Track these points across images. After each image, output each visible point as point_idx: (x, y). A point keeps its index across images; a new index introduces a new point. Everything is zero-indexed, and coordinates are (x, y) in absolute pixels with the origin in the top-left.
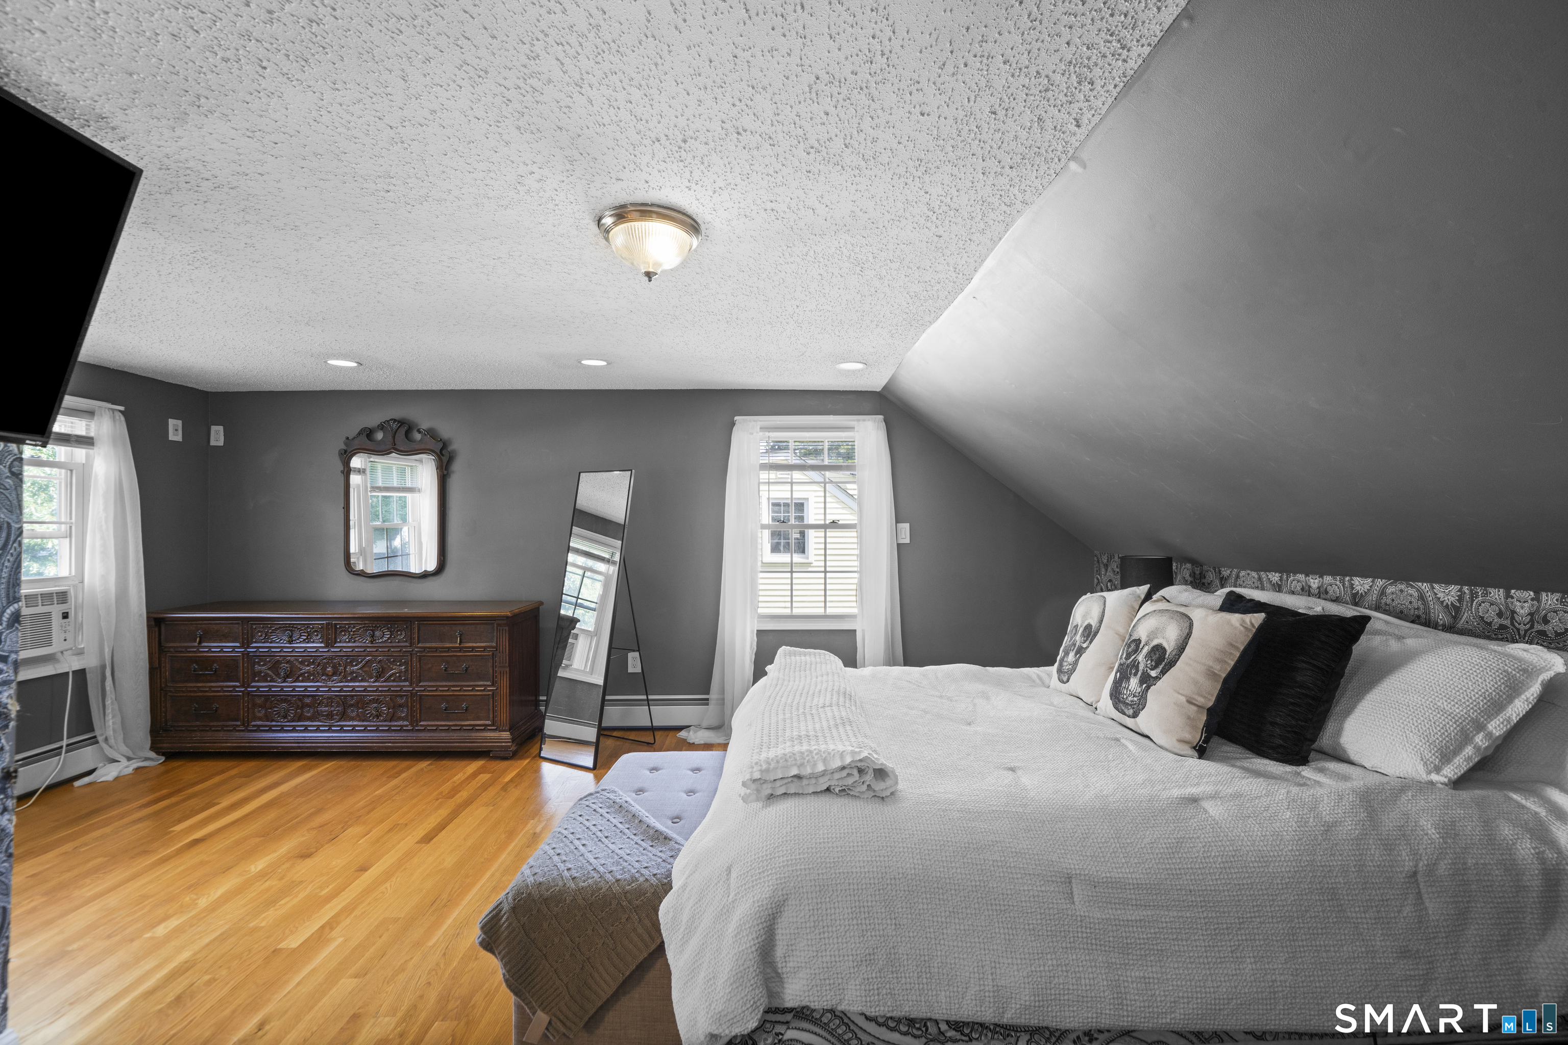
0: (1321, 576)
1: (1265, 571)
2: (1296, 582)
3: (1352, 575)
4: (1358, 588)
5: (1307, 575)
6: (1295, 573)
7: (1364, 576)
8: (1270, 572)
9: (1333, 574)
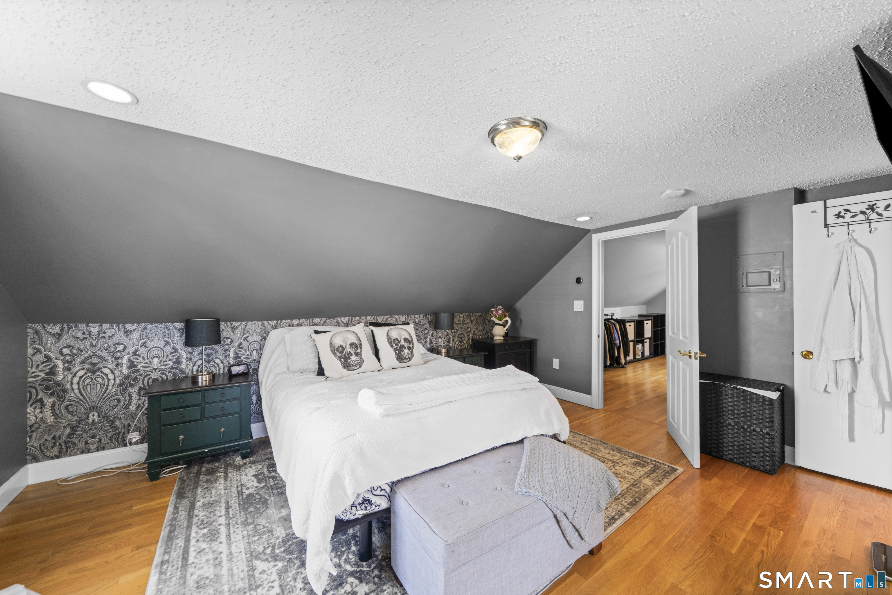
0: (299, 320)
1: (267, 320)
2: (285, 323)
3: (313, 318)
4: (315, 322)
5: (292, 320)
6: (285, 320)
7: (318, 317)
8: (270, 320)
9: (305, 318)
